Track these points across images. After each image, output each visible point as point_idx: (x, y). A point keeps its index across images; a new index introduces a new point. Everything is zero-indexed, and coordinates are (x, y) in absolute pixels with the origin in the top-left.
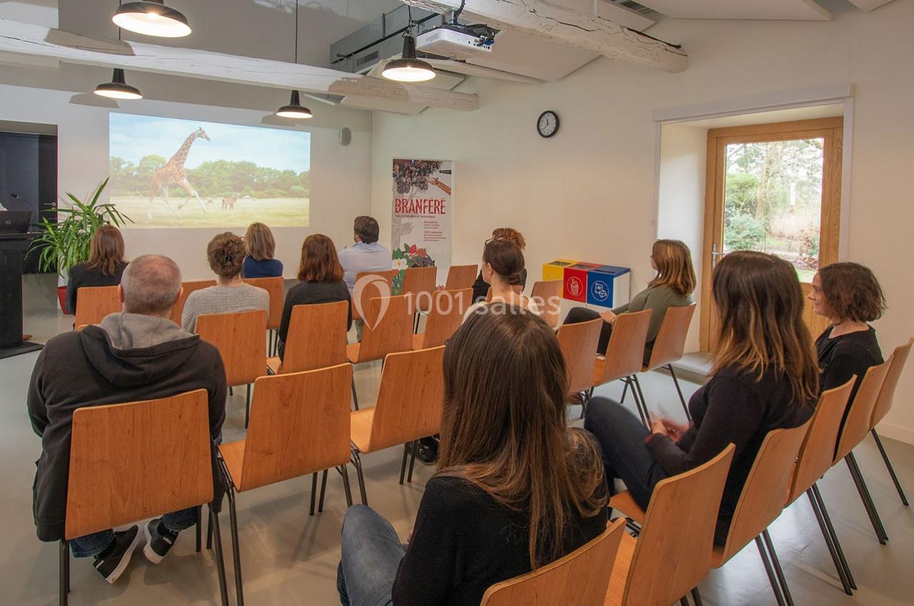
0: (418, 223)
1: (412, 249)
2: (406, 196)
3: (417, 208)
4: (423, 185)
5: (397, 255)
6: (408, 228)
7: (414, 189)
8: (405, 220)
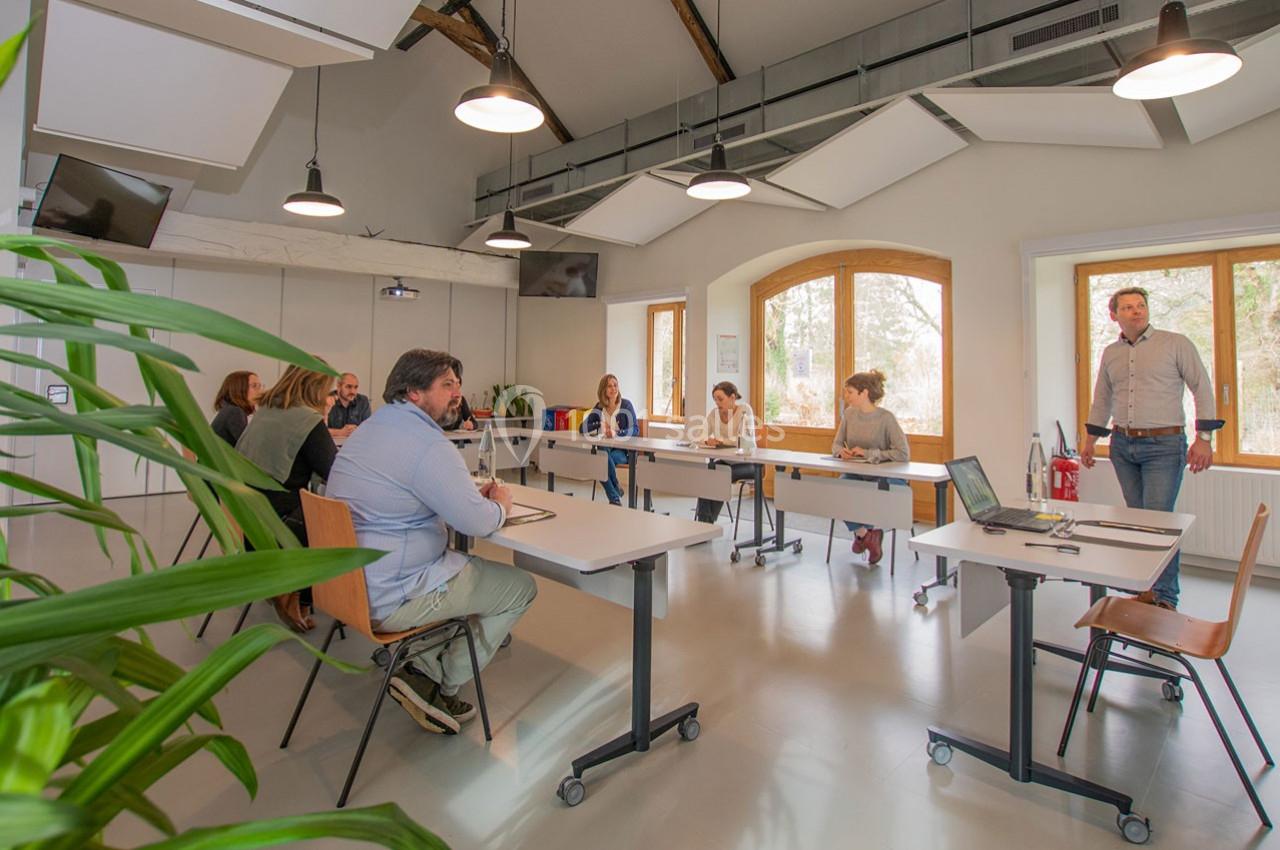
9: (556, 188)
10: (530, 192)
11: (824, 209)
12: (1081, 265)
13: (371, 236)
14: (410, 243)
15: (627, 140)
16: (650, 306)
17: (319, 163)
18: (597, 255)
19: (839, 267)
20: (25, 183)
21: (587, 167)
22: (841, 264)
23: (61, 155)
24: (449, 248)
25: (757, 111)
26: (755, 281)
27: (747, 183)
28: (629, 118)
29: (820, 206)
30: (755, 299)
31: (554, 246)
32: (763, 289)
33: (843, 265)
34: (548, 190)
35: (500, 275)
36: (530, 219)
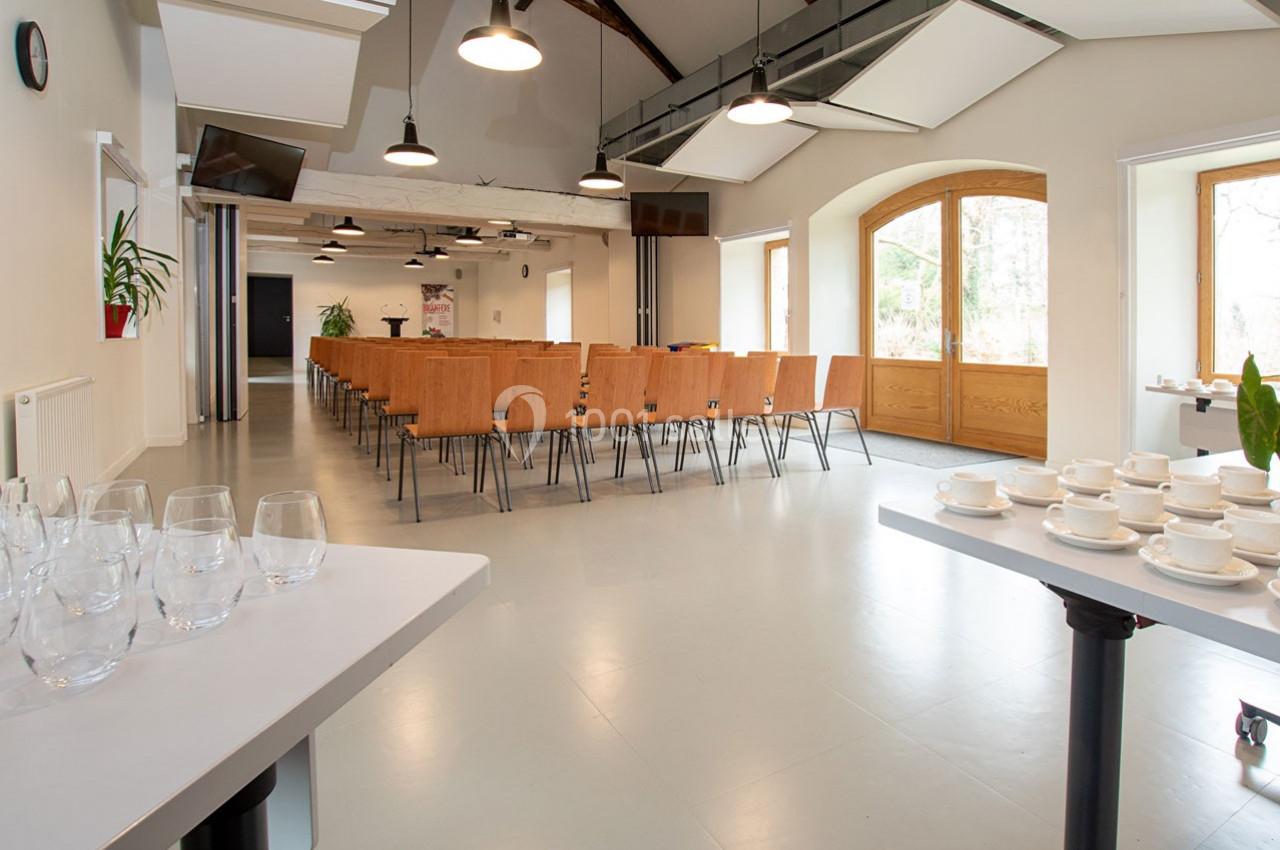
0: (435, 316)
1: (433, 330)
2: (429, 303)
3: (434, 309)
4: (438, 297)
5: (425, 333)
6: (430, 319)
7: (433, 299)
8: (429, 315)
9: (663, 130)
10: (641, 136)
11: (917, 130)
12: (1204, 172)
13: (485, 184)
14: (523, 189)
15: (720, 75)
16: (767, 243)
17: (414, 117)
18: (707, 194)
19: (944, 193)
20: (181, 149)
21: (690, 106)
22: (947, 189)
23: (207, 126)
24: (561, 193)
25: (834, 33)
26: (864, 212)
27: (788, 105)
28: (722, 54)
29: (909, 127)
30: (863, 230)
31: (675, 188)
32: (871, 220)
33: (949, 190)
34: (656, 133)
35: (613, 217)
36: (639, 162)
